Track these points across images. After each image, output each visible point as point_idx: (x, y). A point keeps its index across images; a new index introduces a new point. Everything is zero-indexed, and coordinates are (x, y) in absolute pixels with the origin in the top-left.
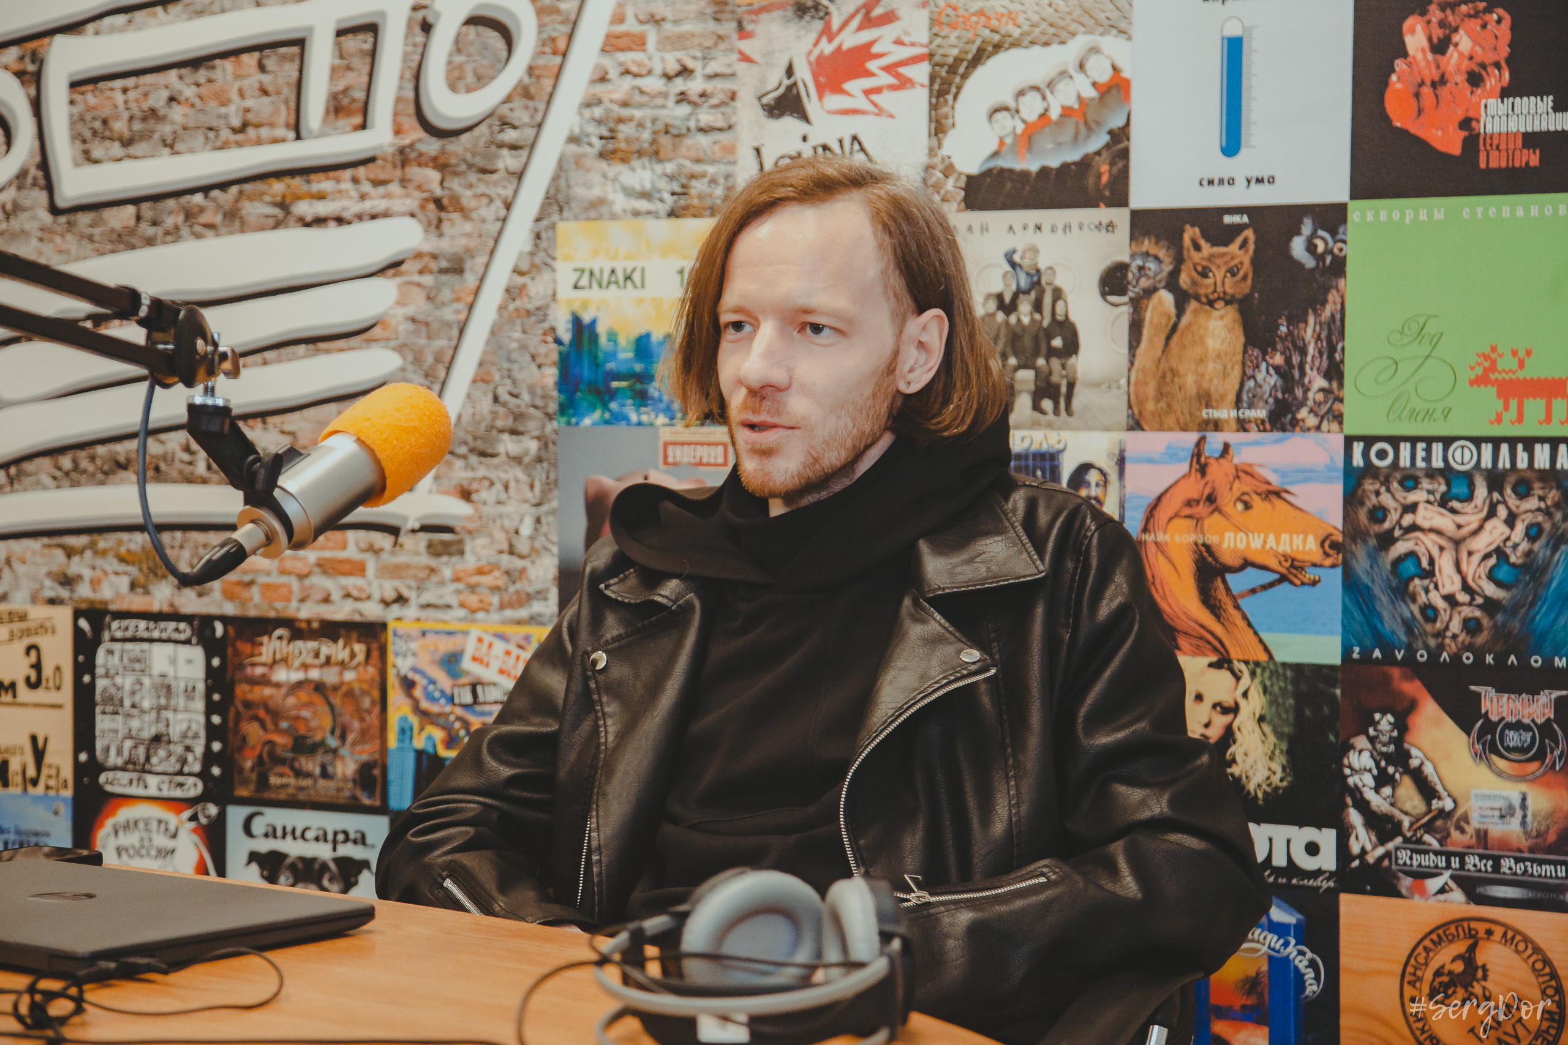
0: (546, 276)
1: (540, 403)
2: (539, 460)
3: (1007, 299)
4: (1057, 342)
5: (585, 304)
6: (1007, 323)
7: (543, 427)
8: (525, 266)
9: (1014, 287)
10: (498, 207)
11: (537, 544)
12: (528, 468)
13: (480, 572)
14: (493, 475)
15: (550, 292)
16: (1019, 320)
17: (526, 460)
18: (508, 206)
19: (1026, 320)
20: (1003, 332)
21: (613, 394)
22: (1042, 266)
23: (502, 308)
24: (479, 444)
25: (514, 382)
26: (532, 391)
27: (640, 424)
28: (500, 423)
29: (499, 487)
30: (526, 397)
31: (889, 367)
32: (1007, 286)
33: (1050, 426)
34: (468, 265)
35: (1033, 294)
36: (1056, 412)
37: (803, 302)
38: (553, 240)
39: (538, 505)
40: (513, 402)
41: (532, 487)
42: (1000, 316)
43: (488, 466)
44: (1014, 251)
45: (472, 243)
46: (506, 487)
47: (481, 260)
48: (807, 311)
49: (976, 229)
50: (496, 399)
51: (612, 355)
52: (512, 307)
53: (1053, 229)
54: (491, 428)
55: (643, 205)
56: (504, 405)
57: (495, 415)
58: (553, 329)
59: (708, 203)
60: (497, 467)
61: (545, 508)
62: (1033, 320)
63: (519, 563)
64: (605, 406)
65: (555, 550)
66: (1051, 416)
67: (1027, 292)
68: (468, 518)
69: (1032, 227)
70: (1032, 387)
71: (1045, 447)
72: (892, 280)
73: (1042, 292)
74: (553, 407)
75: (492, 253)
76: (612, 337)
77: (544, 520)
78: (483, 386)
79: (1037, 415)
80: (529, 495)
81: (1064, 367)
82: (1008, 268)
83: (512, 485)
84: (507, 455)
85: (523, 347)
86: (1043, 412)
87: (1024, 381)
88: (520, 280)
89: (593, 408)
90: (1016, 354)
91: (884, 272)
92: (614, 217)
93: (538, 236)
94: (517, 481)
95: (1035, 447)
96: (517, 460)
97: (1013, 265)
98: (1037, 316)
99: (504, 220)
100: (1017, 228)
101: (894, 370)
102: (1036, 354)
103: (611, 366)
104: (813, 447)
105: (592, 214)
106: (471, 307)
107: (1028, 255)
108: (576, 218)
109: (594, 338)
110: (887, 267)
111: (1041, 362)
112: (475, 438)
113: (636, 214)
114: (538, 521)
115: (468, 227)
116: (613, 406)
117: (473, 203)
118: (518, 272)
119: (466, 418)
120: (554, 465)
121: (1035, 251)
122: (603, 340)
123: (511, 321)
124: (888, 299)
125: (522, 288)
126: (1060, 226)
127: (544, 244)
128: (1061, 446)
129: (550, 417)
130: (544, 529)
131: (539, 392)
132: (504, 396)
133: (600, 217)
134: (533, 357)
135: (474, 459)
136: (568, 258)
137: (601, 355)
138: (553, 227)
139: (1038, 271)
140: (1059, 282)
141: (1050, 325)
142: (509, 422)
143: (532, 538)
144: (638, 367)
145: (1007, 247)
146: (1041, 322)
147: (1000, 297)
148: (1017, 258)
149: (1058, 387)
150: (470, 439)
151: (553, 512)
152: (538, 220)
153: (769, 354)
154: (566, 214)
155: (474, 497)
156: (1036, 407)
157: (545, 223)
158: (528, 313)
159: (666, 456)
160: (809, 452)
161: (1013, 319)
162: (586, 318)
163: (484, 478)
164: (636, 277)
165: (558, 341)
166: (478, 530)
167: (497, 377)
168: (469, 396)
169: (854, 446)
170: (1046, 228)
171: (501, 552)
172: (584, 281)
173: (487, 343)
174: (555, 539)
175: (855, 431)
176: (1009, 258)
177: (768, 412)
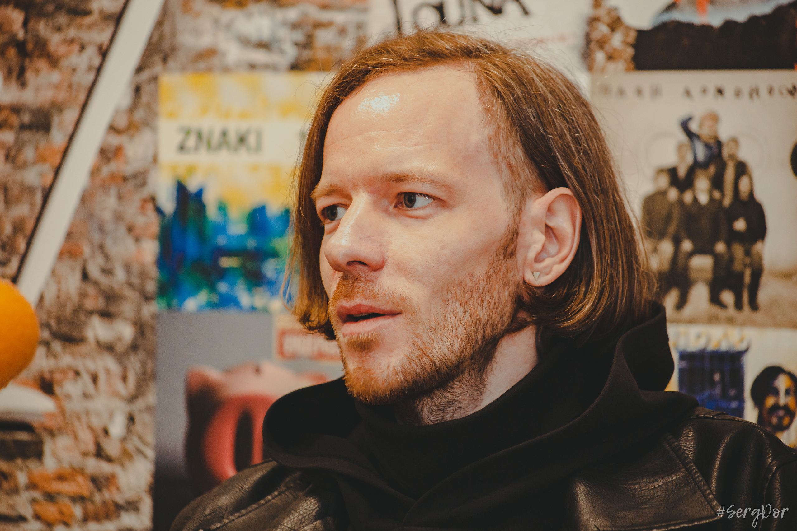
0: (145, 136)
1: (136, 281)
2: (134, 347)
3: (682, 172)
4: (740, 225)
5: (191, 170)
6: (680, 202)
7: (139, 310)
8: (122, 123)
9: (690, 160)
10: (91, 54)
11: (130, 447)
12: (121, 358)
13: (61, 478)
14: (79, 364)
15: (150, 153)
16: (695, 200)
17: (120, 348)
18: (104, 53)
19: (703, 199)
20: (676, 212)
21: (223, 274)
22: (724, 135)
23: (95, 172)
24: (65, 329)
25: (107, 257)
26: (127, 268)
27: (253, 309)
28: (89, 304)
29: (86, 378)
30: (120, 275)
31: (506, 248)
32: (682, 158)
33: (730, 321)
34: (55, 121)
35: (712, 170)
36: (739, 305)
37: (394, 168)
38: (155, 95)
39: (132, 399)
40: (104, 280)
41: (124, 378)
42: (673, 194)
43: (73, 355)
44: (690, 119)
45: (61, 96)
46: (95, 379)
47: (70, 115)
48: (399, 179)
49: (647, 91)
50: (85, 276)
51: (222, 229)
52: (106, 170)
53: (738, 94)
54: (79, 309)
55: (260, 56)
56: (96, 283)
57: (83, 295)
58: (153, 199)
59: (335, 56)
60: (83, 356)
61: (140, 404)
62: (712, 200)
63: (106, 468)
64: (212, 288)
65: (150, 453)
66: (731, 311)
67: (704, 166)
68: (50, 415)
69: (712, 90)
70: (709, 275)
71: (724, 347)
72: (503, 148)
73: (722, 167)
74: (151, 287)
75: (84, 107)
76: (222, 208)
77: (137, 419)
78: (68, 262)
79: (715, 310)
80: (120, 386)
81: (748, 253)
82: (682, 137)
83: (102, 378)
84: (98, 343)
85: (118, 217)
86: (723, 306)
87: (700, 270)
88: (115, 140)
89: (197, 289)
90: (691, 238)
91: (493, 140)
92: (226, 70)
93: (137, 90)
94: (107, 371)
95: (712, 347)
96: (109, 348)
97: (690, 135)
98: (717, 195)
99: (99, 70)
100: (695, 91)
101: (513, 254)
102: (715, 239)
103: (221, 241)
104: (417, 336)
105: (202, 65)
106: (57, 171)
107: (708, 123)
108: (183, 69)
109: (201, 208)
110: (497, 133)
111: (721, 247)
112: (59, 320)
113: (253, 66)
114: (131, 419)
115: (55, 77)
116: (223, 287)
117: (62, 50)
118: (113, 129)
119: (50, 298)
120: (152, 354)
121: (715, 118)
122: (212, 213)
123: (105, 187)
124: (500, 171)
125: (118, 151)
126: (746, 90)
127: (145, 98)
128: (741, 347)
129: (147, 298)
130: (138, 427)
131: (135, 268)
132: (94, 271)
133: (210, 70)
134: (130, 229)
135: (57, 346)
136: (172, 115)
137: (209, 231)
138: (155, 79)
139: (719, 143)
140: (744, 154)
141: (732, 205)
142: (100, 303)
143: (124, 440)
144: (251, 243)
145: (682, 112)
146: (720, 202)
147: (672, 172)
148: (694, 127)
149: (741, 275)
150: (53, 323)
151: (150, 409)
152: (139, 70)
153: (358, 228)
154: (171, 63)
155: (57, 390)
156: (715, 299)
157: (145, 75)
158: (125, 179)
159: (281, 346)
160: (414, 343)
161: (688, 197)
162: (192, 186)
163: (70, 368)
164: (252, 140)
165: (159, 211)
166: (60, 429)
167: (87, 250)
168: (53, 273)
169: (469, 336)
170: (729, 92)
171: (85, 454)
172: (191, 142)
173: (77, 211)
174: (150, 438)
175: (467, 317)
176: (685, 126)
177: (363, 294)
